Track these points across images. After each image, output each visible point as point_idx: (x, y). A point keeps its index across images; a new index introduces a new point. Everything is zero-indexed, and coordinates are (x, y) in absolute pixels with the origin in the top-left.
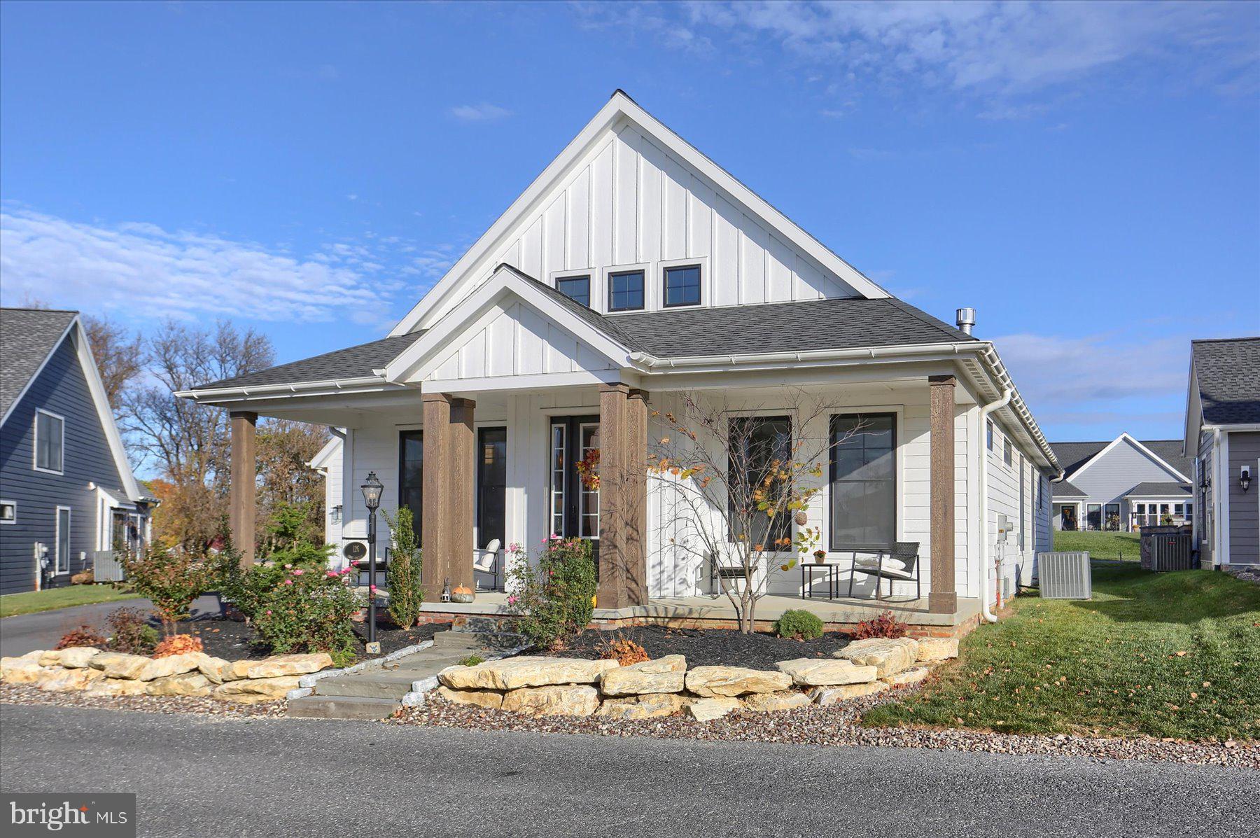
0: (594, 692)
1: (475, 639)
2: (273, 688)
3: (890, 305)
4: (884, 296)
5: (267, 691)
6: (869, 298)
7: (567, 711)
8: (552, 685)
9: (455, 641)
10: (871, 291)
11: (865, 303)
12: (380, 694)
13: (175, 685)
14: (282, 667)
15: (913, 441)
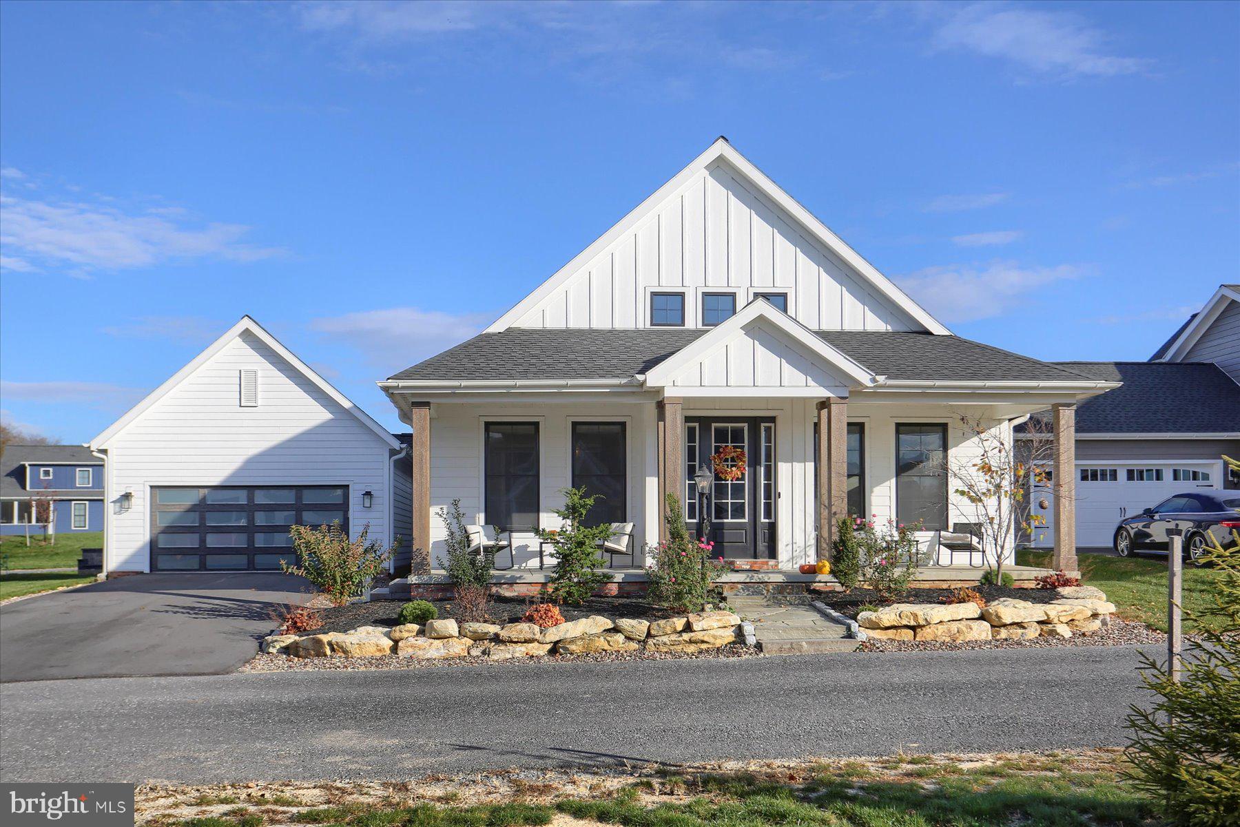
0: (986, 625)
1: (765, 600)
2: (715, 637)
3: (953, 342)
4: (946, 333)
5: (711, 640)
6: (935, 334)
7: (977, 637)
8: (953, 621)
9: (746, 602)
10: (937, 329)
11: (931, 338)
12: (818, 635)
13: (601, 643)
14: (720, 620)
15: (961, 445)
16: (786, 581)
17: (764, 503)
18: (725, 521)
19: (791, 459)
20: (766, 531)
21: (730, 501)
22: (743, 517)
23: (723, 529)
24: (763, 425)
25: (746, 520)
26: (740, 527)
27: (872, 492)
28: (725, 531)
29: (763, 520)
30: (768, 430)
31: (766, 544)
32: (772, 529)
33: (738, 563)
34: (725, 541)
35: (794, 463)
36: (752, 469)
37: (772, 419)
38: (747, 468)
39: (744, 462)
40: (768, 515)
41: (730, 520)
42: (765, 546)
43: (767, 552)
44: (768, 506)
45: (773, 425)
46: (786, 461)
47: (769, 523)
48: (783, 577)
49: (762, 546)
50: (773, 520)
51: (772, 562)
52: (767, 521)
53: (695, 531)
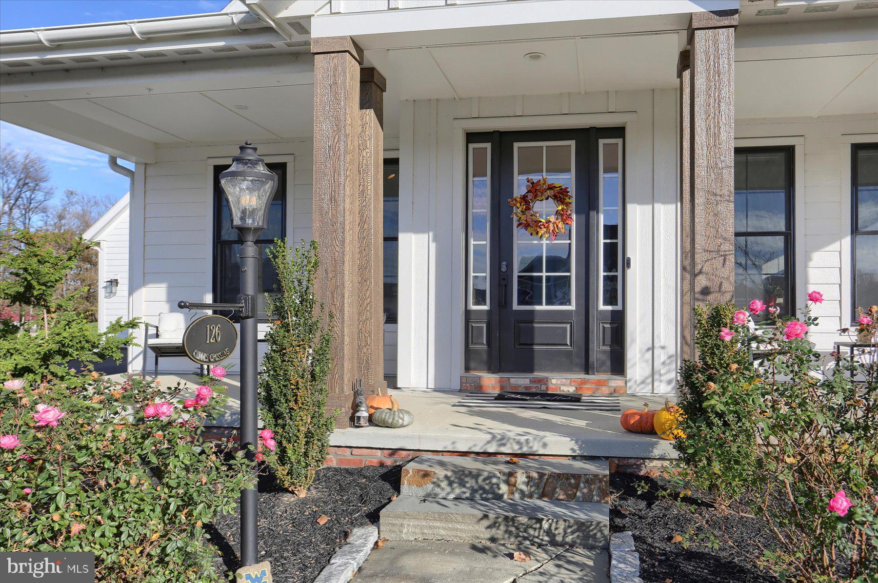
1: (486, 523)
9: (430, 527)
16: (578, 452)
17: (604, 276)
18: (538, 308)
19: (652, 199)
20: (608, 326)
21: (544, 274)
22: (568, 302)
23: (532, 322)
24: (602, 142)
25: (572, 307)
26: (563, 317)
27: (808, 259)
28: (536, 325)
29: (602, 307)
30: (611, 151)
31: (608, 348)
32: (618, 321)
33: (554, 381)
34: (536, 342)
35: (656, 205)
36: (583, 217)
37: (619, 132)
38: (574, 217)
39: (568, 204)
40: (611, 297)
41: (544, 307)
42: (604, 352)
43: (609, 363)
44: (611, 281)
45: (619, 141)
46: (641, 202)
47: (612, 311)
48: (571, 444)
49: (599, 349)
50: (619, 307)
51: (616, 382)
52: (610, 308)
53: (485, 326)
